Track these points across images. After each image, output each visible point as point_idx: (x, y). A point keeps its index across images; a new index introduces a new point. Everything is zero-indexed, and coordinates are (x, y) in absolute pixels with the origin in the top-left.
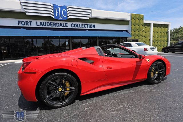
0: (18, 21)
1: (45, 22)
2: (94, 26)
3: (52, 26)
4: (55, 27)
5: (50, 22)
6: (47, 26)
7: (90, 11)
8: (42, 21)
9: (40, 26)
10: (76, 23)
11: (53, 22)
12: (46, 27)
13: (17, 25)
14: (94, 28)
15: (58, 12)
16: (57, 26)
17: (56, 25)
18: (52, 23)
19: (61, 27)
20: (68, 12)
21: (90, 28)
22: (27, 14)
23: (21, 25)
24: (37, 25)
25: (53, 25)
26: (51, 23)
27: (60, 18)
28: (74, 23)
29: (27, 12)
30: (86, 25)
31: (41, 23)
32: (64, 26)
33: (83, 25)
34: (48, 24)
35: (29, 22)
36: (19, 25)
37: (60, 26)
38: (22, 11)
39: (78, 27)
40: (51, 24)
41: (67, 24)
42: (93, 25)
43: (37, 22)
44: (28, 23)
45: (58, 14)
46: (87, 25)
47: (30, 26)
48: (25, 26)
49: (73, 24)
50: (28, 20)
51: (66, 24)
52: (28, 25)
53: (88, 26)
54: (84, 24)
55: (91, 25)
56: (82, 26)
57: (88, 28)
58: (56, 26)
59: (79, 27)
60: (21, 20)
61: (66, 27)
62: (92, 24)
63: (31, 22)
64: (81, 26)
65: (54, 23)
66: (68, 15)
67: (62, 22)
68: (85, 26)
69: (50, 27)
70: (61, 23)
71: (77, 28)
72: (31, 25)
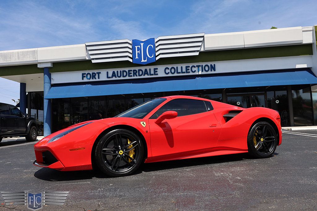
0: (83, 74)
1: (121, 71)
2: (213, 68)
3: (132, 76)
4: (135, 77)
5: (127, 69)
6: (123, 76)
7: (201, 39)
8: (116, 70)
9: (112, 77)
10: (175, 66)
11: (132, 69)
12: (122, 78)
13: (80, 80)
14: (213, 72)
15: (139, 52)
16: (139, 75)
17: (137, 74)
18: (131, 71)
19: (146, 76)
20: (157, 49)
21: (204, 73)
22: (93, 61)
23: (85, 80)
24: (108, 77)
25: (132, 74)
26: (129, 71)
27: (143, 61)
28: (170, 66)
29: (93, 59)
30: (195, 67)
31: (114, 72)
32: (151, 75)
33: (190, 68)
34: (125, 74)
35: (97, 73)
36: (83, 79)
37: (144, 75)
38: (87, 58)
39: (178, 73)
40: (129, 73)
41: (157, 69)
42: (211, 65)
43: (107, 73)
44: (95, 75)
45: (140, 55)
46: (198, 66)
47: (97, 80)
48: (91, 80)
49: (168, 69)
50: (96, 71)
51: (155, 69)
52: (95, 78)
53: (200, 68)
54: (191, 65)
55: (207, 65)
56: (187, 70)
57: (200, 73)
58: (137, 76)
59: (180, 73)
60: (86, 72)
61: (155, 74)
62: (209, 64)
63: (99, 73)
64: (184, 70)
65: (134, 71)
66: (157, 54)
67: (148, 68)
68: (194, 69)
69: (127, 78)
70: (146, 70)
71: (176, 75)
72: (99, 78)
